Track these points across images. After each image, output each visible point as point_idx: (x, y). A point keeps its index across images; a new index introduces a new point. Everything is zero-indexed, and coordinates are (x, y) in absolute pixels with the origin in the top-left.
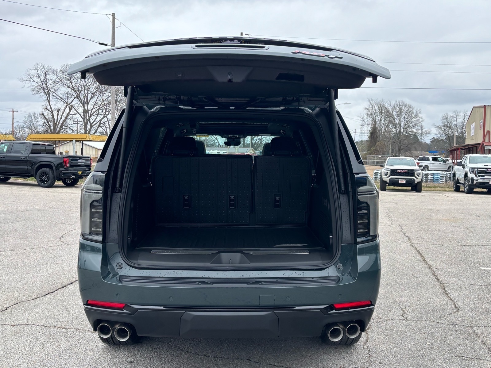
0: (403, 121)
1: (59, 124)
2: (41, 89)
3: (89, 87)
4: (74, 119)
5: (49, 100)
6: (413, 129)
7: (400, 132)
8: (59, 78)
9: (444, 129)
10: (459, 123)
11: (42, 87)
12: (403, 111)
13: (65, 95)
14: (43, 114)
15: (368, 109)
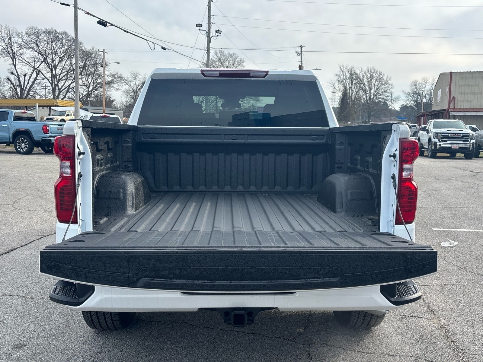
0: (374, 87)
1: (27, 89)
2: (6, 52)
3: (57, 51)
4: (42, 84)
5: (15, 64)
6: (383, 96)
7: (370, 99)
8: (24, 41)
9: (413, 96)
10: (427, 90)
11: (7, 50)
12: (374, 77)
13: (31, 59)
14: (8, 79)
15: (339, 76)
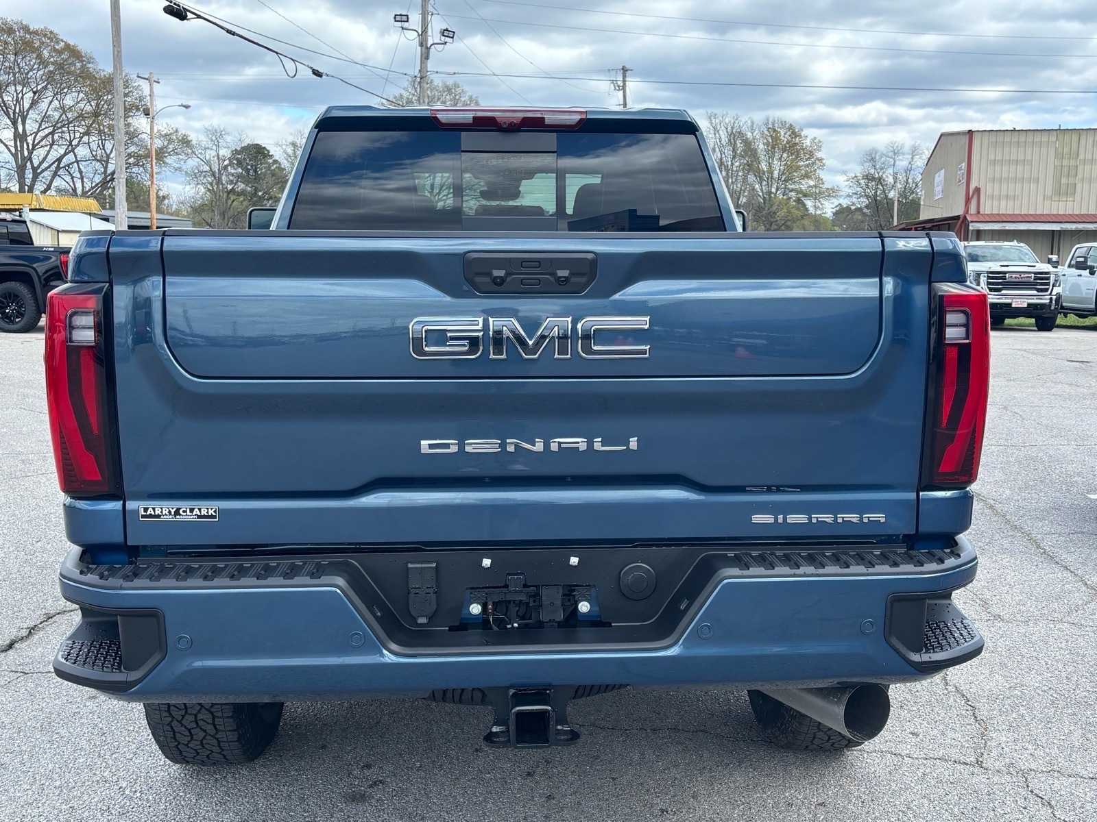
0: (779, 165)
6: (802, 186)
7: (770, 193)
9: (867, 185)
12: (780, 143)
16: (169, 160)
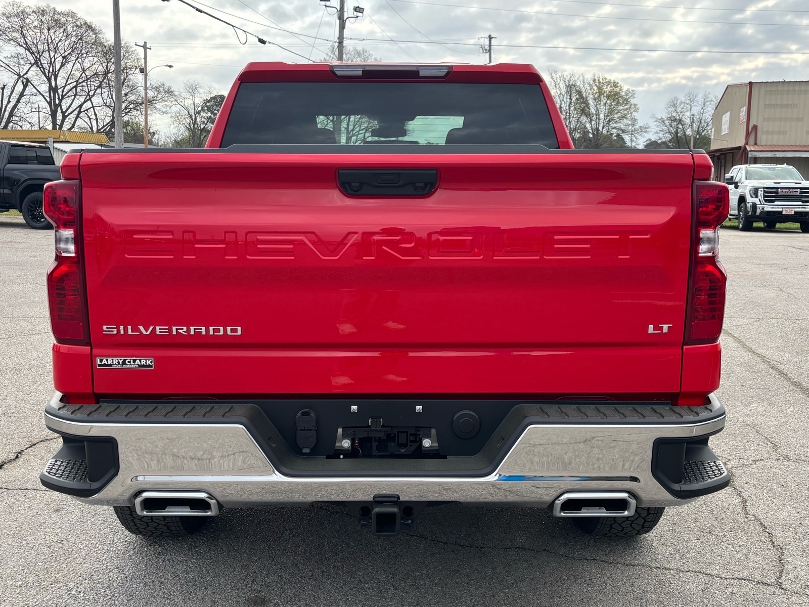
0: (604, 109)
1: (6, 112)
4: (32, 103)
6: (620, 125)
7: (597, 129)
9: (670, 124)
10: (694, 114)
12: (604, 92)
13: (13, 60)
16: (158, 106)
